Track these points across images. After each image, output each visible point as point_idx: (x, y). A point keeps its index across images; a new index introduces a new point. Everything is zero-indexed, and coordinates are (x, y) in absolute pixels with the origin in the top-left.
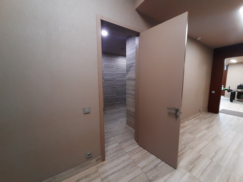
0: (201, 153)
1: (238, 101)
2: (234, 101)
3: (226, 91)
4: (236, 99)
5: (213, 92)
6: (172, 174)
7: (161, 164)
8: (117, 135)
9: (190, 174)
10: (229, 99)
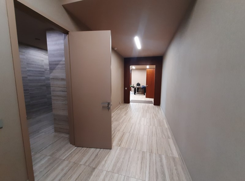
0: (124, 132)
1: (137, 93)
2: (136, 94)
3: (132, 87)
4: (136, 92)
5: (126, 88)
6: (109, 154)
7: (100, 151)
8: (44, 149)
9: (120, 147)
10: (134, 93)
